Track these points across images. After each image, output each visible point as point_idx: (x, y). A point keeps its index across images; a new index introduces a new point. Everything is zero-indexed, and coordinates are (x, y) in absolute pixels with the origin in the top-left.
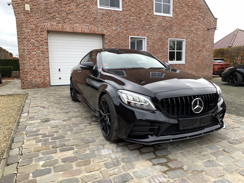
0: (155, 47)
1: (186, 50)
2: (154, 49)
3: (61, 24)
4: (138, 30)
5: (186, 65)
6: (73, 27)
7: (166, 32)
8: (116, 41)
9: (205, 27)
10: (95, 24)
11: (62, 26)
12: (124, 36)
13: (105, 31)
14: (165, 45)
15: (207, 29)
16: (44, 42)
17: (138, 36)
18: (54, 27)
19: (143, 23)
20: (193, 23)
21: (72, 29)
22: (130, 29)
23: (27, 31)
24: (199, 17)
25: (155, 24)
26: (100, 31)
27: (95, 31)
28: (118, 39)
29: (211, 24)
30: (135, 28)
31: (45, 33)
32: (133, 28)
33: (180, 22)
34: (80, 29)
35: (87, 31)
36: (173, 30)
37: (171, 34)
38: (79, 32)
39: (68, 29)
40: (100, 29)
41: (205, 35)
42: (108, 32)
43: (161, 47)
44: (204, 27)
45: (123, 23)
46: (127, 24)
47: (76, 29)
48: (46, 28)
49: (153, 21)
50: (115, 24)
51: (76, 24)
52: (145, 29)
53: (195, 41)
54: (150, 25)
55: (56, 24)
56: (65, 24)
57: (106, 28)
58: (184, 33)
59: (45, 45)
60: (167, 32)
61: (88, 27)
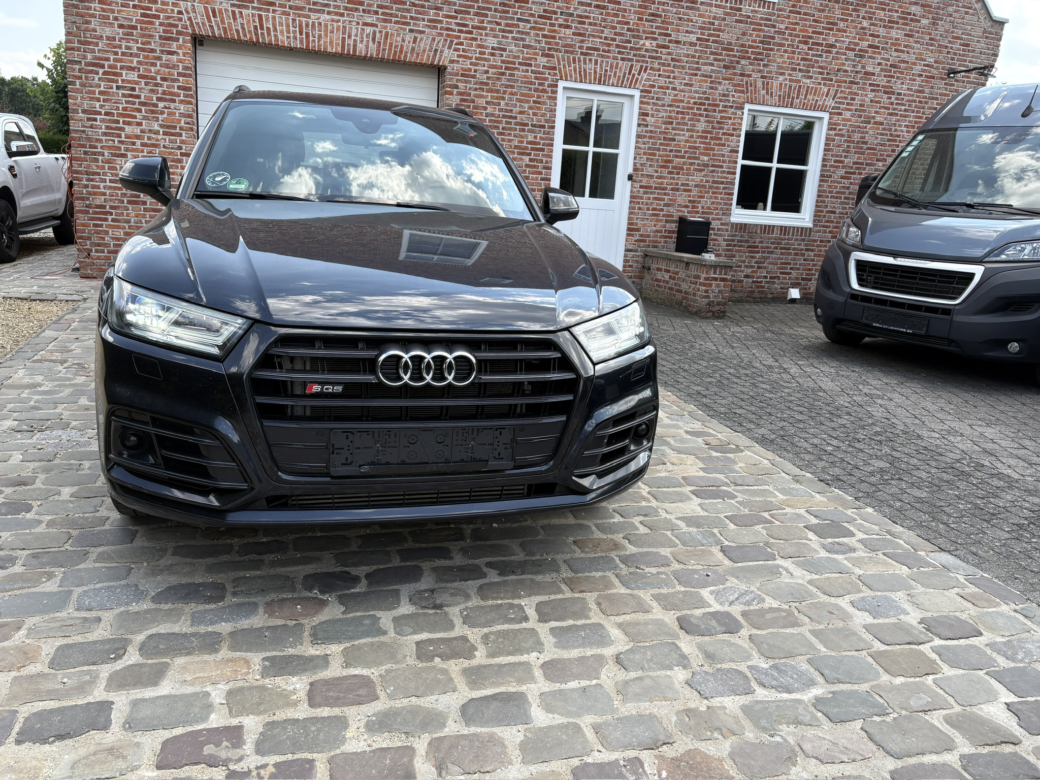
0: (674, 140)
1: (824, 166)
2: (671, 151)
3: (254, 8)
4: (603, 56)
5: (816, 236)
6: (307, 25)
7: (735, 74)
8: (497, 98)
9: (935, 62)
10: (405, 17)
11: (257, 20)
12: (536, 78)
13: (446, 51)
14: (724, 134)
15: (943, 68)
16: (176, 85)
17: (599, 84)
18: (223, 22)
19: (627, 23)
20: (878, 36)
21: (301, 34)
22: (566, 52)
23: (108, 31)
24: (913, 9)
25: (687, 32)
26: (424, 51)
27: (401, 52)
28: (505, 92)
29: (968, 45)
30: (588, 48)
31: (182, 47)
32: (581, 48)
33: (811, 30)
34: (337, 37)
35: (367, 47)
36: (773, 68)
37: (759, 84)
38: (329, 50)
39: (282, 32)
40: (424, 43)
41: (930, 98)
42: (461, 60)
43: (704, 143)
44: (932, 60)
45: (532, 19)
46: (553, 25)
47: (320, 36)
48: (188, 23)
49: (680, 19)
50: (498, 24)
51: (318, 11)
52: (634, 55)
53: (875, 123)
54: (660, 34)
55: (230, 9)
56: (268, 11)
57: (456, 41)
58: (825, 84)
59: (182, 98)
60: (742, 75)
61: (372, 29)
